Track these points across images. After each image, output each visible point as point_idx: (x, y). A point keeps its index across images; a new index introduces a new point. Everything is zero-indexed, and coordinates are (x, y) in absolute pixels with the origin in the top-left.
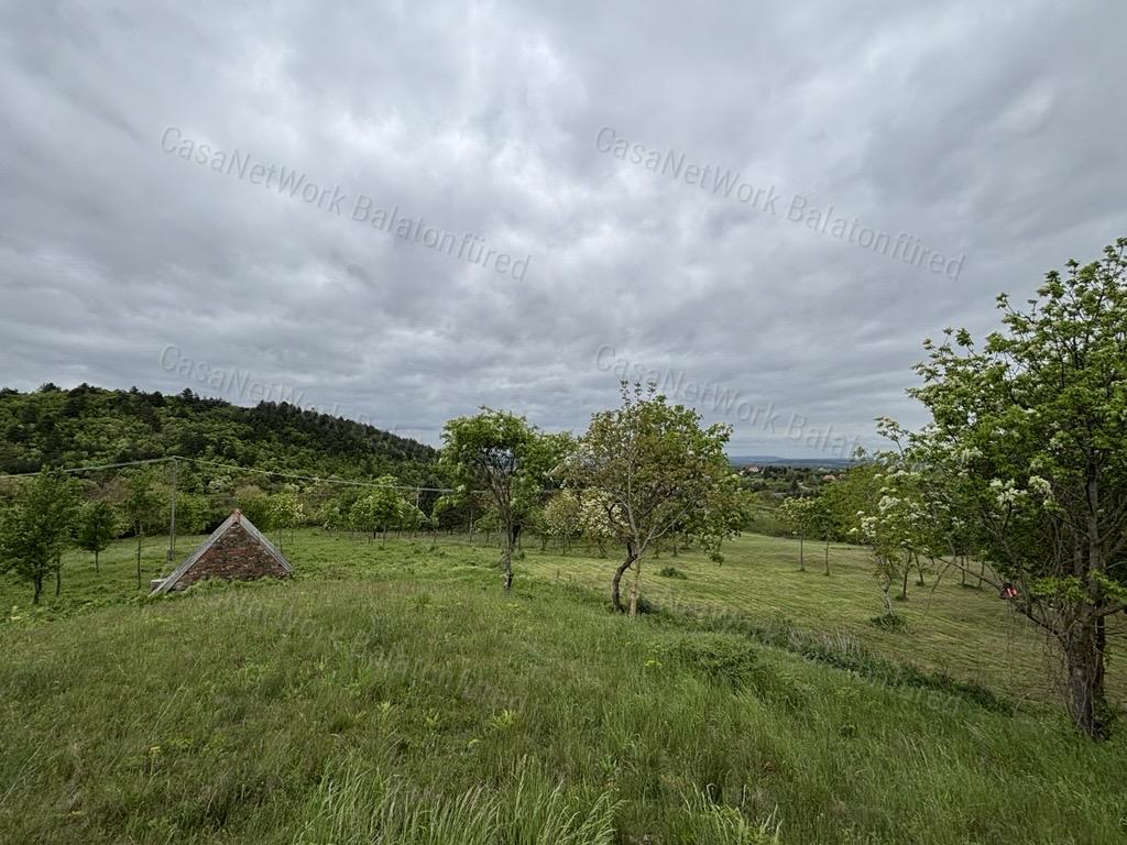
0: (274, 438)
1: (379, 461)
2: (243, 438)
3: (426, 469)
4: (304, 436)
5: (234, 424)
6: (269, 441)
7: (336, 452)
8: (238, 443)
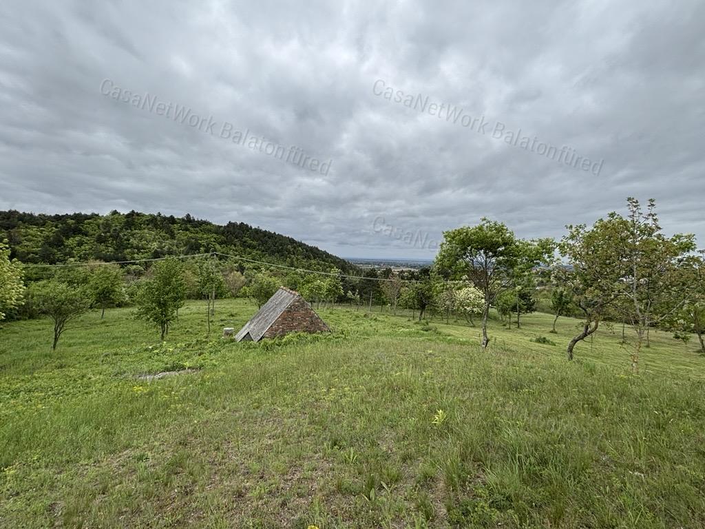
0: (238, 244)
1: (298, 259)
2: (220, 244)
3: (325, 265)
4: (255, 243)
5: (215, 236)
6: (235, 246)
7: (272, 253)
8: (218, 247)
